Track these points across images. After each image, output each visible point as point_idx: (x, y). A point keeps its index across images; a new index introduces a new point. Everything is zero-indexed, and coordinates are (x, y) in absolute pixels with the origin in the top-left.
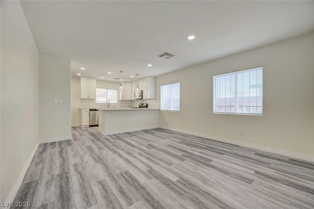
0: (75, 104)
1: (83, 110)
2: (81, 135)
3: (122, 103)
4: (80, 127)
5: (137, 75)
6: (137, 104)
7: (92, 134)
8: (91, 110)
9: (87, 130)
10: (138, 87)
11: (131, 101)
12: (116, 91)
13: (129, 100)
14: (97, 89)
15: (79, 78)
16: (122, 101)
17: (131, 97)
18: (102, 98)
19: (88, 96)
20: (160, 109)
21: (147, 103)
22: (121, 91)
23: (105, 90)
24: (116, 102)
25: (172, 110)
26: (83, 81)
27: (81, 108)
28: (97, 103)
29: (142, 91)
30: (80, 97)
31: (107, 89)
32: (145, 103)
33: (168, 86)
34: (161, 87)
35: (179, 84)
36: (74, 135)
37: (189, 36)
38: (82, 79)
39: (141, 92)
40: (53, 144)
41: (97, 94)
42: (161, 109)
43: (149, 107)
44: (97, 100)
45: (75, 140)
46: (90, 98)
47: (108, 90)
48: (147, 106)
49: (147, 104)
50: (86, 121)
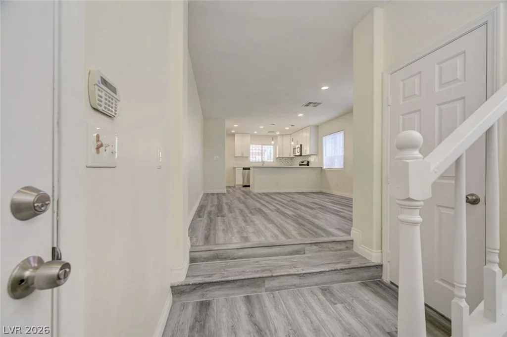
0: (230, 163)
1: (237, 168)
2: (234, 191)
3: (280, 162)
4: (234, 187)
5: (293, 126)
6: (297, 163)
7: (244, 192)
8: (244, 169)
9: (240, 189)
10: (293, 141)
11: (292, 158)
12: (272, 147)
13: (289, 158)
14: (251, 146)
15: (233, 135)
16: (280, 159)
17: (290, 154)
18: (257, 157)
19: (242, 154)
20: (321, 168)
21: (309, 160)
22: (278, 147)
23: (261, 146)
24: (272, 161)
25: (336, 167)
26: (237, 138)
27: (235, 167)
28: (251, 161)
29: (301, 145)
30: (235, 155)
31: (262, 144)
32: (306, 160)
33: (330, 136)
34: (324, 138)
35: (342, 134)
36: (227, 191)
37: (323, 87)
38: (236, 135)
40: (213, 194)
41: (251, 151)
42: (324, 167)
43: (310, 165)
44: (251, 158)
45: (229, 193)
46: (244, 156)
47: (264, 146)
48: (308, 164)
49: (308, 162)
50: (239, 181)
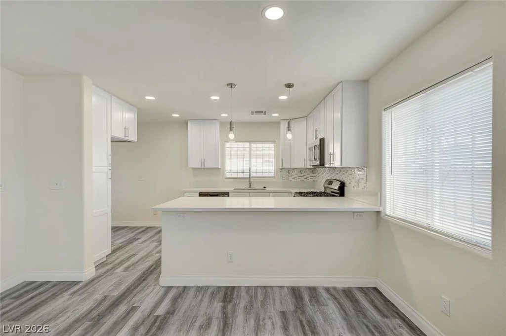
12: (272, 145)
19: (203, 162)
20: (378, 212)
21: (343, 180)
28: (228, 175)
29: (322, 141)
31: (250, 142)
32: (337, 177)
38: (189, 124)
39: (318, 143)
44: (228, 168)
46: (206, 167)
47: (253, 145)
48: (342, 191)
49: (342, 186)
